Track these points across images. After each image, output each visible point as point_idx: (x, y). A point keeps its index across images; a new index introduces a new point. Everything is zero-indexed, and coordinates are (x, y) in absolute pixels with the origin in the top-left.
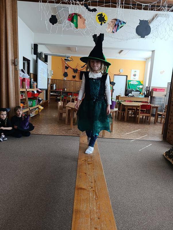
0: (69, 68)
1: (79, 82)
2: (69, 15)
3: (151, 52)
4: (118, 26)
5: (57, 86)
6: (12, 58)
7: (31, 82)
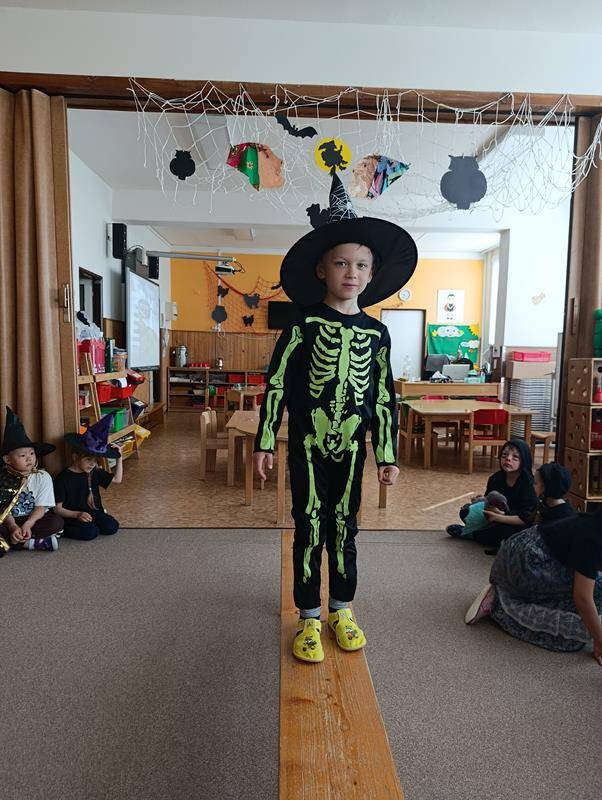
0: (231, 292)
1: (265, 338)
2: (232, 150)
3: (499, 235)
4: (385, 176)
5: (192, 353)
6: (52, 285)
7: (107, 351)
